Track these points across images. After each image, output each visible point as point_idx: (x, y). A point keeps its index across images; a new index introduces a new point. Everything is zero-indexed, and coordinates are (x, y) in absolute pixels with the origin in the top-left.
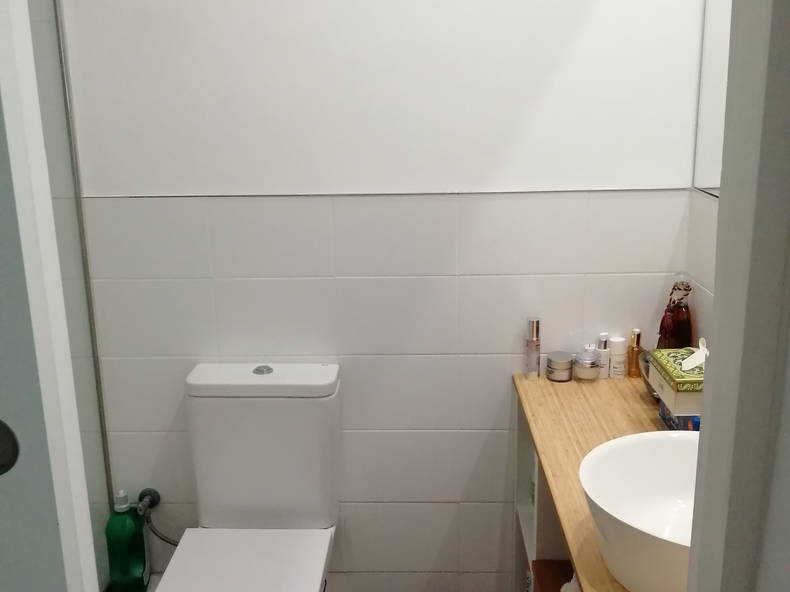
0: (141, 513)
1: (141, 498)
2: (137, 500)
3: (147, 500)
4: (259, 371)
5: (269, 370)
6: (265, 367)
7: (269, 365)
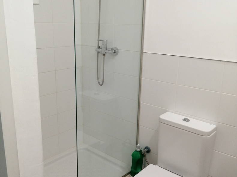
0: (143, 153)
1: (145, 149)
2: (144, 149)
3: (146, 150)
4: (185, 120)
5: (188, 120)
6: (187, 119)
7: (189, 118)
